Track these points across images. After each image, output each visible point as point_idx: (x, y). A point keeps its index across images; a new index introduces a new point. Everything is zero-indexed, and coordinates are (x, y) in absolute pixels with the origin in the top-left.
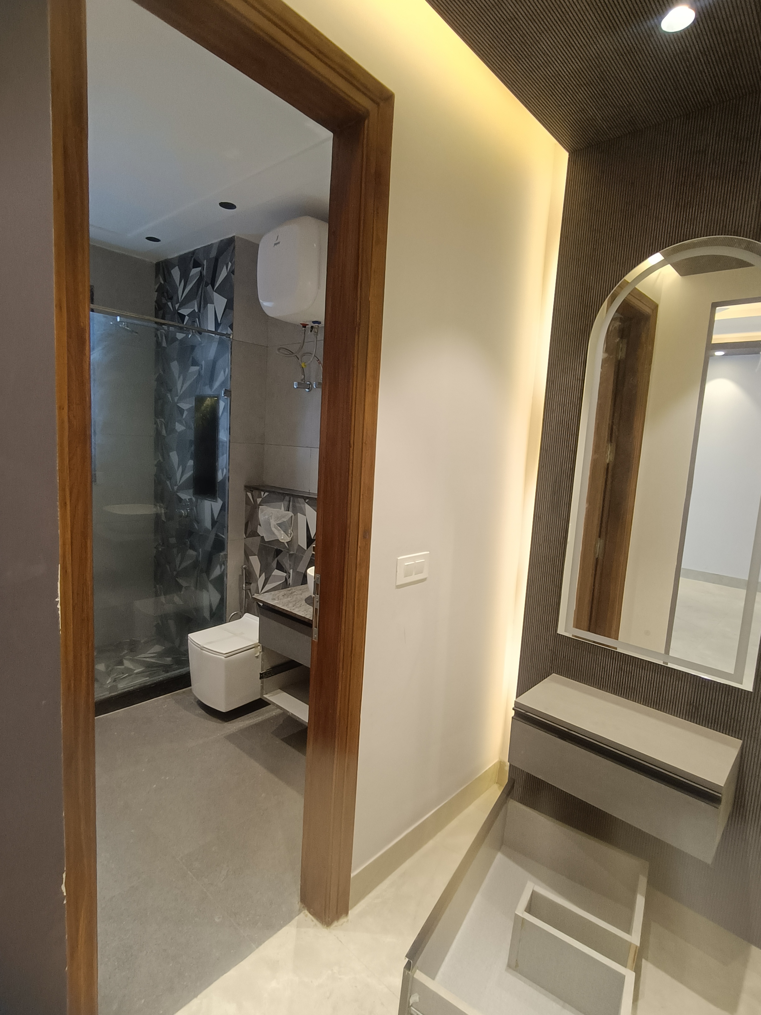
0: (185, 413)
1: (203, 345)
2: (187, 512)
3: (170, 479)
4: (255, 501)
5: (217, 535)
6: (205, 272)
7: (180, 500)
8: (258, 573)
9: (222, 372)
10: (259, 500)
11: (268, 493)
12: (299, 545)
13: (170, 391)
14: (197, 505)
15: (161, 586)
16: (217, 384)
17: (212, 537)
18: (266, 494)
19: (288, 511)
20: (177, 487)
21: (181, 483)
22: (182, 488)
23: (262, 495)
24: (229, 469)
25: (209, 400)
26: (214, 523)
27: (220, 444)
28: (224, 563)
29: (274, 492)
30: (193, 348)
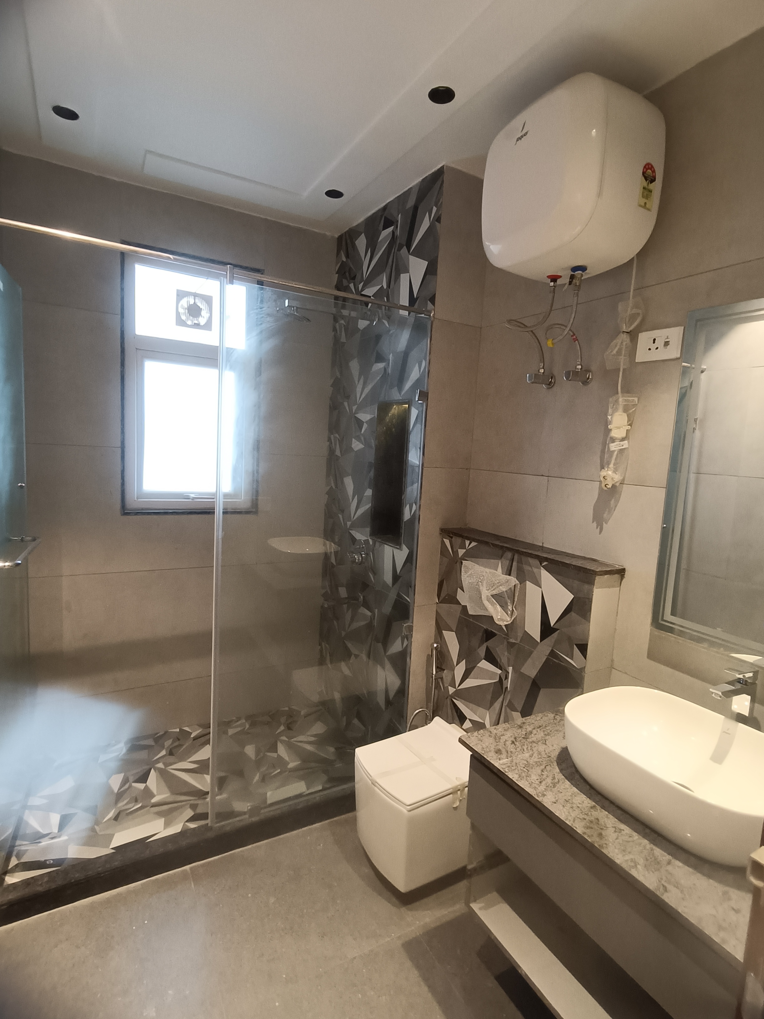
0: (365, 426)
1: (391, 332)
2: (362, 557)
3: (342, 511)
4: (455, 553)
5: (399, 595)
6: (398, 232)
7: (354, 540)
8: (455, 658)
9: (417, 367)
10: (461, 552)
11: (476, 544)
12: (525, 631)
13: (348, 397)
14: (373, 550)
15: (327, 646)
16: (408, 385)
17: (392, 596)
18: (474, 544)
19: (510, 575)
20: (350, 523)
21: (356, 517)
22: (357, 525)
23: (467, 545)
24: (420, 505)
25: (395, 409)
26: (396, 577)
27: (409, 470)
28: (408, 637)
29: (486, 543)
30: (378, 338)
